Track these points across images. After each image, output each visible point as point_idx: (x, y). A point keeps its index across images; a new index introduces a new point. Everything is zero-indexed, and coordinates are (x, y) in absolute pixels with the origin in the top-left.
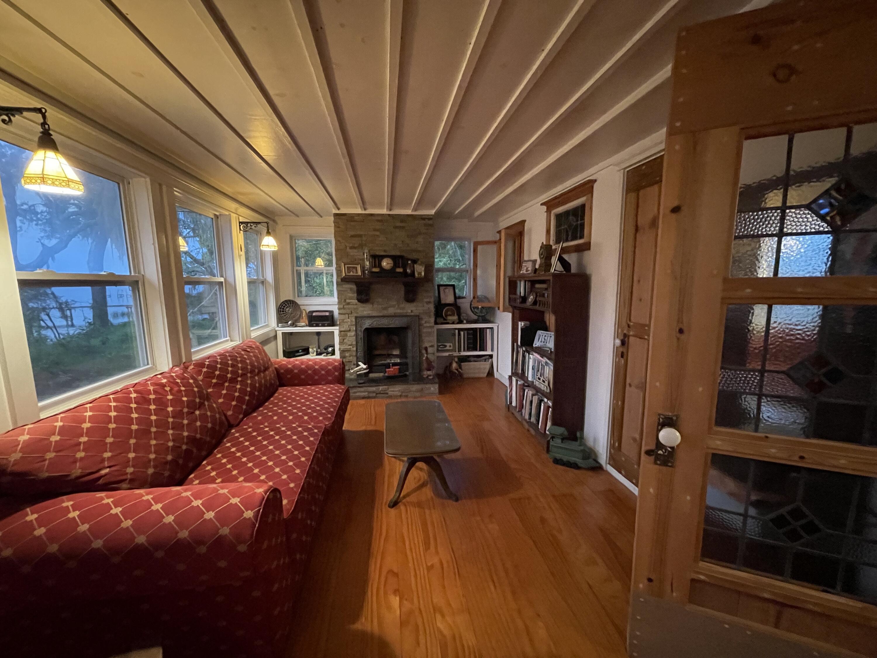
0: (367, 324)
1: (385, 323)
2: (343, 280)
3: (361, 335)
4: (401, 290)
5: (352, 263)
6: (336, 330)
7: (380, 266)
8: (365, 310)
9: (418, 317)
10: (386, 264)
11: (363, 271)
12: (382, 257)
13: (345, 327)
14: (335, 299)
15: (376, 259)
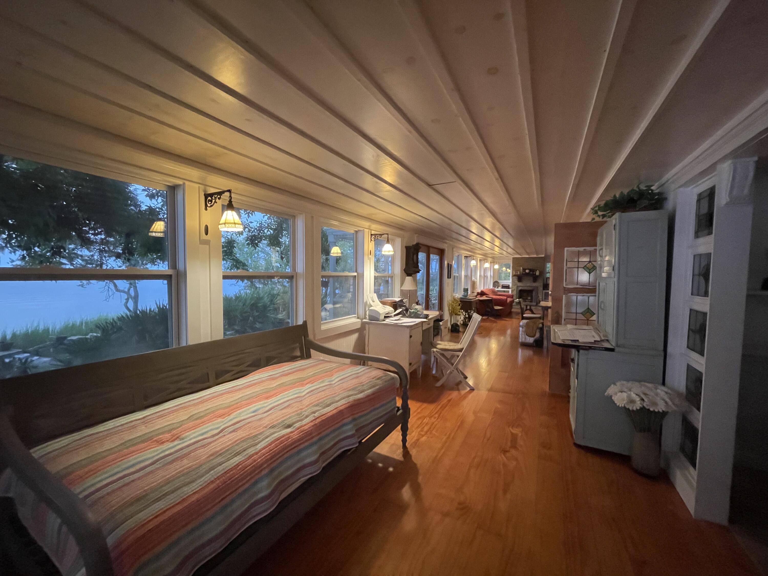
0: (520, 288)
1: (526, 288)
2: (513, 276)
3: (518, 291)
4: (532, 279)
5: (516, 271)
6: (510, 290)
7: (525, 272)
8: (519, 284)
9: (537, 287)
10: (527, 271)
11: (520, 273)
12: (526, 269)
13: (513, 289)
14: (511, 281)
15: (524, 270)
